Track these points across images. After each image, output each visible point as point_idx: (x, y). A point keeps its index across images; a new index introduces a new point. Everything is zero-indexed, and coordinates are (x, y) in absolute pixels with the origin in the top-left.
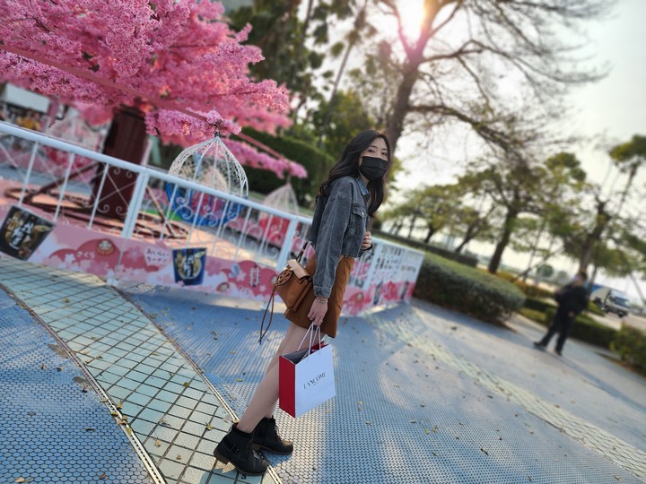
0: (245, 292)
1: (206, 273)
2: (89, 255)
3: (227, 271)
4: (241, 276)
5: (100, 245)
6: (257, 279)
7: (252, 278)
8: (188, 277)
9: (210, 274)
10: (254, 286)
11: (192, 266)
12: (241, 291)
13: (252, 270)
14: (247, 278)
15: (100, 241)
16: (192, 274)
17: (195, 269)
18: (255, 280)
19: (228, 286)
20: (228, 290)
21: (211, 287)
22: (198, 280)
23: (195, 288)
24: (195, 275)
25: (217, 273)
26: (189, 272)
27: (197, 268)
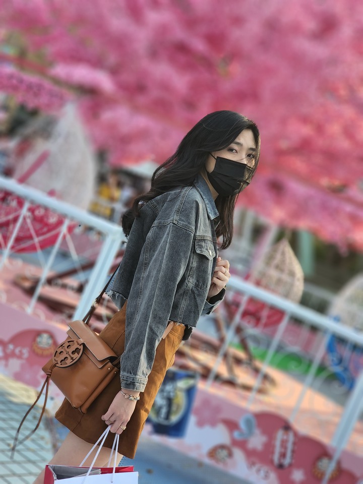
0: (262, 473)
1: (192, 420)
2: (20, 352)
3: (232, 425)
4: (257, 441)
5: (39, 339)
6: (289, 454)
7: (278, 450)
8: (161, 420)
9: (200, 424)
10: (281, 466)
11: (170, 401)
12: (254, 469)
13: (280, 435)
14: (269, 447)
15: (38, 333)
16: (168, 416)
17: (174, 408)
18: (283, 455)
19: (230, 455)
20: (229, 461)
21: (198, 447)
22: (177, 430)
23: (171, 442)
24: (174, 419)
25: (213, 424)
26: (164, 411)
27: (178, 407)
